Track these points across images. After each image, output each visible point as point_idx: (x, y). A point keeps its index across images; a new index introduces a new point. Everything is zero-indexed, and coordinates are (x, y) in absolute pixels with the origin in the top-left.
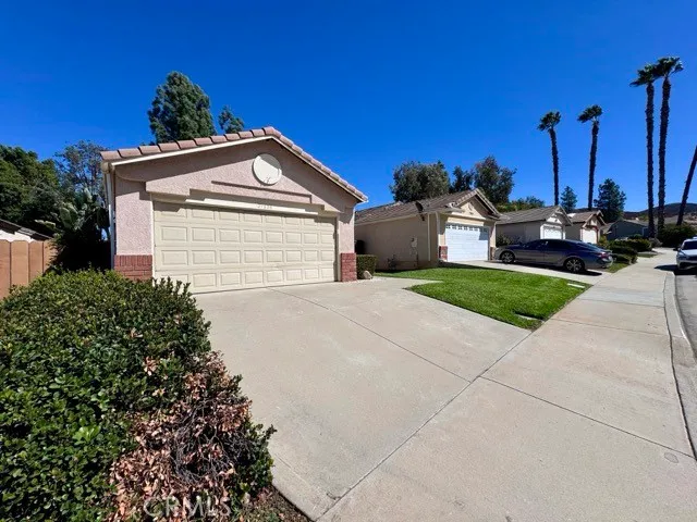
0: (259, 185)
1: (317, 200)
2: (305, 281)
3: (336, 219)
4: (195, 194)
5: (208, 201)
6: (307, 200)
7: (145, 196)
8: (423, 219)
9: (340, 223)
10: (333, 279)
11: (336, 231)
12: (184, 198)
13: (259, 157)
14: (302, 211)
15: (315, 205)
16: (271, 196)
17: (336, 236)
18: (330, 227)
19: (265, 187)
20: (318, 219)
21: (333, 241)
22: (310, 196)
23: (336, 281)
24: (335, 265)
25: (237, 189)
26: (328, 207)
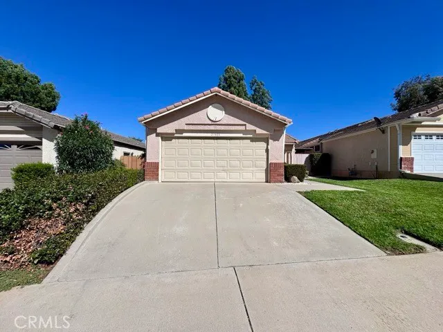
0: (210, 123)
1: (250, 127)
2: (242, 180)
3: (268, 138)
4: (178, 131)
5: (185, 135)
6: (243, 128)
7: (158, 135)
8: (383, 132)
9: (270, 141)
10: (264, 181)
11: (267, 147)
12: (173, 134)
13: (210, 106)
14: (241, 135)
15: (248, 130)
16: (219, 128)
17: (267, 151)
18: (263, 145)
19: (214, 123)
20: (252, 140)
21: (265, 154)
22: (245, 125)
23: (267, 182)
24: (267, 170)
25: (199, 126)
26: (259, 131)
